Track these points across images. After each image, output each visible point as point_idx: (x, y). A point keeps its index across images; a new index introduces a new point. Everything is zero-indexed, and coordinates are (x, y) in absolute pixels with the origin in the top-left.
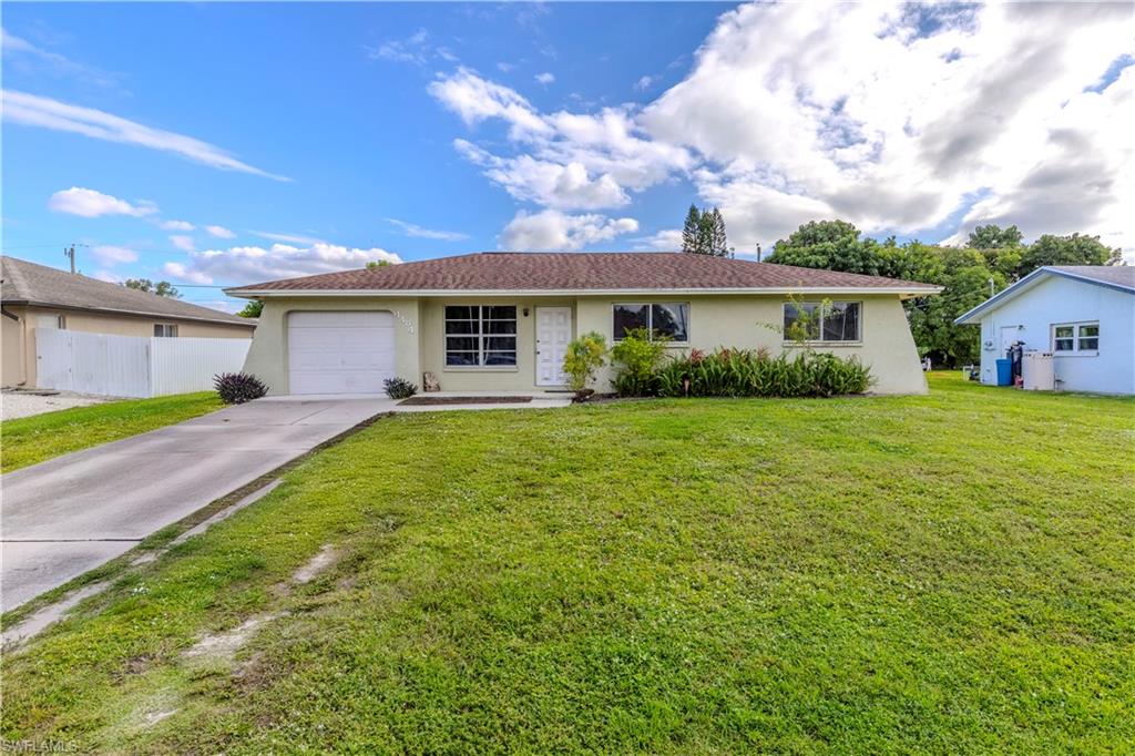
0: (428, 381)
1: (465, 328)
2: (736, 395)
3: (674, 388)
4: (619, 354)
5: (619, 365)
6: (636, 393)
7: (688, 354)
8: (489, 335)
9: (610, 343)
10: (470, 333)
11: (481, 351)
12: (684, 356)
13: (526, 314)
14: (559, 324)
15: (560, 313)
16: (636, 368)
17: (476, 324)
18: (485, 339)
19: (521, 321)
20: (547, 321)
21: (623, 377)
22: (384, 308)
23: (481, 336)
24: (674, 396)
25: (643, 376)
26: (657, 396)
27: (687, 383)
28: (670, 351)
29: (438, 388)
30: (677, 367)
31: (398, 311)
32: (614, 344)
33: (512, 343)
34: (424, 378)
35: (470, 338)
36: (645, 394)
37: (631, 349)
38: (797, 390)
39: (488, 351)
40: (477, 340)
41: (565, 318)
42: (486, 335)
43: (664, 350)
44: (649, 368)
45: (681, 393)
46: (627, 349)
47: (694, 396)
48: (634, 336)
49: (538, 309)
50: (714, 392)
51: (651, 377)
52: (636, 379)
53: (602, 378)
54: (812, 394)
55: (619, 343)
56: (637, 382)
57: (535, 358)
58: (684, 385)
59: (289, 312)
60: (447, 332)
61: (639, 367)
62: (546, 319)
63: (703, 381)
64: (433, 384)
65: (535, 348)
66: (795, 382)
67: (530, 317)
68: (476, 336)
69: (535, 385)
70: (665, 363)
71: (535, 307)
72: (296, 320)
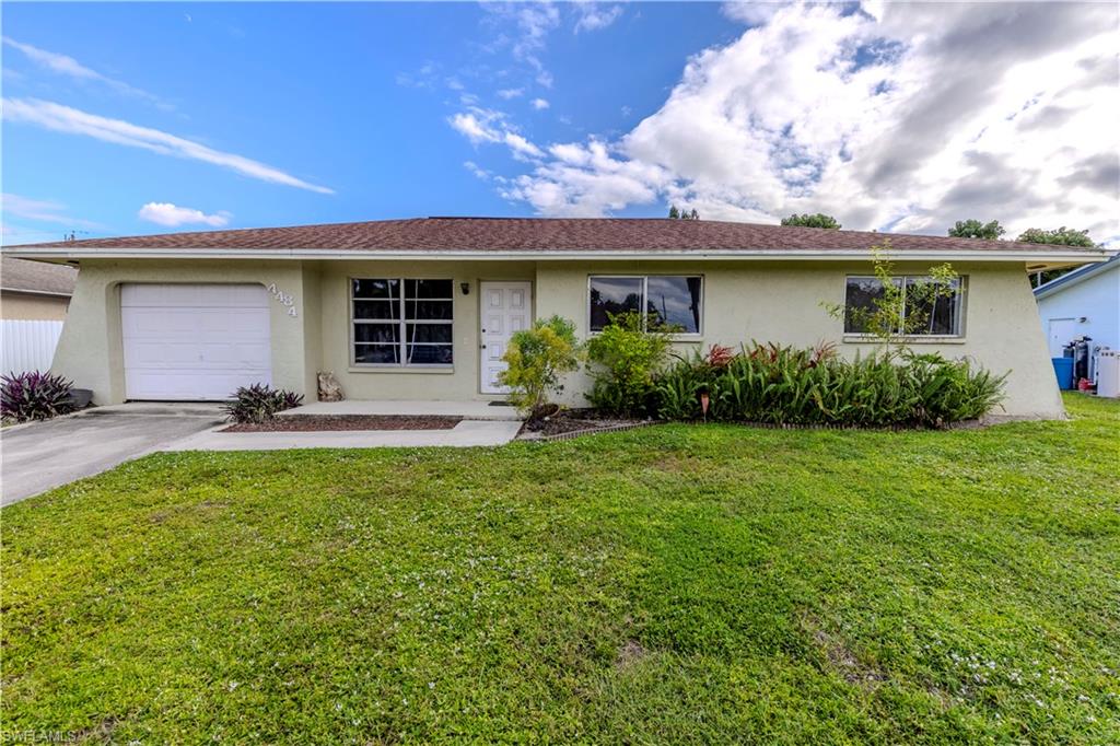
0: (323, 386)
1: (382, 310)
2: (786, 422)
3: (684, 407)
4: (597, 351)
5: (598, 368)
6: (621, 411)
7: (705, 352)
8: (415, 321)
9: (583, 333)
10: (389, 318)
11: (403, 344)
12: (698, 356)
13: (466, 292)
14: (513, 306)
15: (515, 291)
16: (624, 374)
17: (397, 304)
18: (409, 327)
19: (460, 302)
20: (496, 302)
21: (604, 387)
22: (253, 279)
23: (403, 322)
24: (683, 420)
25: (634, 387)
26: (655, 417)
27: (705, 401)
28: (675, 347)
29: (339, 397)
30: (688, 374)
31: (272, 282)
32: (590, 335)
33: (446, 333)
34: (319, 381)
35: (390, 325)
36: (637, 414)
37: (616, 344)
38: (888, 416)
39: (413, 344)
40: (398, 326)
41: (522, 297)
42: (410, 321)
43: (667, 346)
44: (643, 374)
45: (694, 416)
46: (609, 344)
47: (716, 420)
48: (622, 324)
49: (484, 285)
50: (748, 415)
51: (646, 387)
52: (624, 391)
53: (571, 388)
54: (910, 422)
55: (598, 335)
56: (625, 395)
57: (479, 354)
58: (700, 403)
59: (121, 285)
60: (357, 316)
61: (629, 373)
62: (495, 299)
63: (732, 398)
64: (331, 389)
65: (479, 341)
66: (886, 403)
67: (472, 296)
68: (396, 321)
69: (480, 393)
70: (667, 365)
71: (479, 281)
72: (131, 296)
